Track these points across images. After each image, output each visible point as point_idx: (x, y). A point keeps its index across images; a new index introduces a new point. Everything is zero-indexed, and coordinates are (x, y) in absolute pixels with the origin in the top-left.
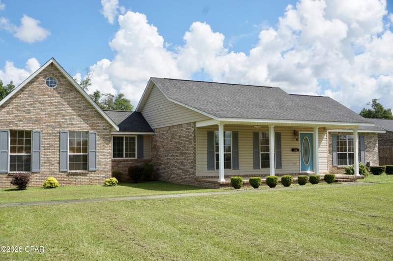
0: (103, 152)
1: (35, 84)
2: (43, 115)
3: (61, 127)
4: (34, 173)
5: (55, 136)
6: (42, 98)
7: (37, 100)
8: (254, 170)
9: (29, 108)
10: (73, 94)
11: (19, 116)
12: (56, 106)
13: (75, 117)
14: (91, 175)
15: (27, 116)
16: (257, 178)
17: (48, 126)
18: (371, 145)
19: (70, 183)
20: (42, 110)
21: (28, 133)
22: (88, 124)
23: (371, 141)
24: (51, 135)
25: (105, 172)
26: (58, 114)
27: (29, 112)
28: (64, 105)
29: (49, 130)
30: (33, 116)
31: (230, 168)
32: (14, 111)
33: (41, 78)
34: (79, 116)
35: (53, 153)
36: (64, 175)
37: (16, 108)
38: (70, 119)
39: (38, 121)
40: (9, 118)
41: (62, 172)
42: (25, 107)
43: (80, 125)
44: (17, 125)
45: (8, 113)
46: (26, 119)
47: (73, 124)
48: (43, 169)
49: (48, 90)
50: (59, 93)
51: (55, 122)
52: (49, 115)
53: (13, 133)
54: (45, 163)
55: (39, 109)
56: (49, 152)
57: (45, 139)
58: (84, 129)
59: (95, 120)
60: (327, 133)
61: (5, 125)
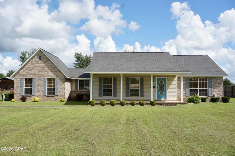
0: (61, 87)
1: (34, 59)
2: (37, 72)
3: (44, 77)
4: (33, 95)
5: (41, 80)
6: (36, 65)
7: (34, 66)
8: (127, 97)
9: (31, 69)
10: (49, 62)
11: (27, 72)
12: (42, 68)
13: (50, 72)
14: (56, 97)
15: (31, 72)
16: (103, 101)
17: (38, 76)
18: (217, 84)
19: (47, 100)
20: (36, 69)
21: (31, 79)
22: (55, 75)
23: (217, 82)
24: (40, 80)
25: (62, 96)
26: (43, 71)
27: (31, 70)
28: (45, 67)
29: (39, 78)
30: (33, 72)
31: (112, 96)
32: (26, 70)
33: (36, 57)
34: (51, 72)
35: (40, 87)
36: (45, 97)
37: (26, 69)
38: (48, 73)
39: (35, 74)
40: (24, 73)
41: (44, 95)
42: (30, 68)
43: (52, 76)
44: (27, 76)
45: (23, 71)
46: (30, 73)
47: (48, 75)
48: (36, 94)
49: (38, 61)
50: (43, 62)
51: (42, 74)
52: (39, 71)
53: (26, 79)
54: (37, 91)
55: (35, 69)
56: (39, 87)
57: (38, 82)
58: (53, 77)
59: (58, 73)
60: (177, 77)
61: (22, 76)
